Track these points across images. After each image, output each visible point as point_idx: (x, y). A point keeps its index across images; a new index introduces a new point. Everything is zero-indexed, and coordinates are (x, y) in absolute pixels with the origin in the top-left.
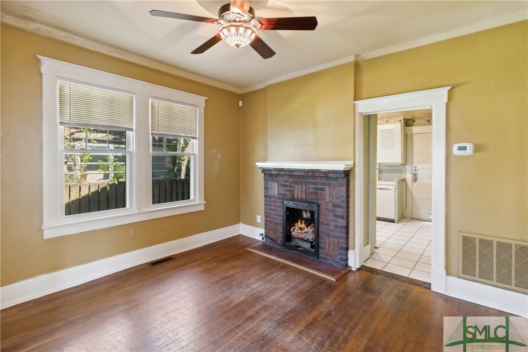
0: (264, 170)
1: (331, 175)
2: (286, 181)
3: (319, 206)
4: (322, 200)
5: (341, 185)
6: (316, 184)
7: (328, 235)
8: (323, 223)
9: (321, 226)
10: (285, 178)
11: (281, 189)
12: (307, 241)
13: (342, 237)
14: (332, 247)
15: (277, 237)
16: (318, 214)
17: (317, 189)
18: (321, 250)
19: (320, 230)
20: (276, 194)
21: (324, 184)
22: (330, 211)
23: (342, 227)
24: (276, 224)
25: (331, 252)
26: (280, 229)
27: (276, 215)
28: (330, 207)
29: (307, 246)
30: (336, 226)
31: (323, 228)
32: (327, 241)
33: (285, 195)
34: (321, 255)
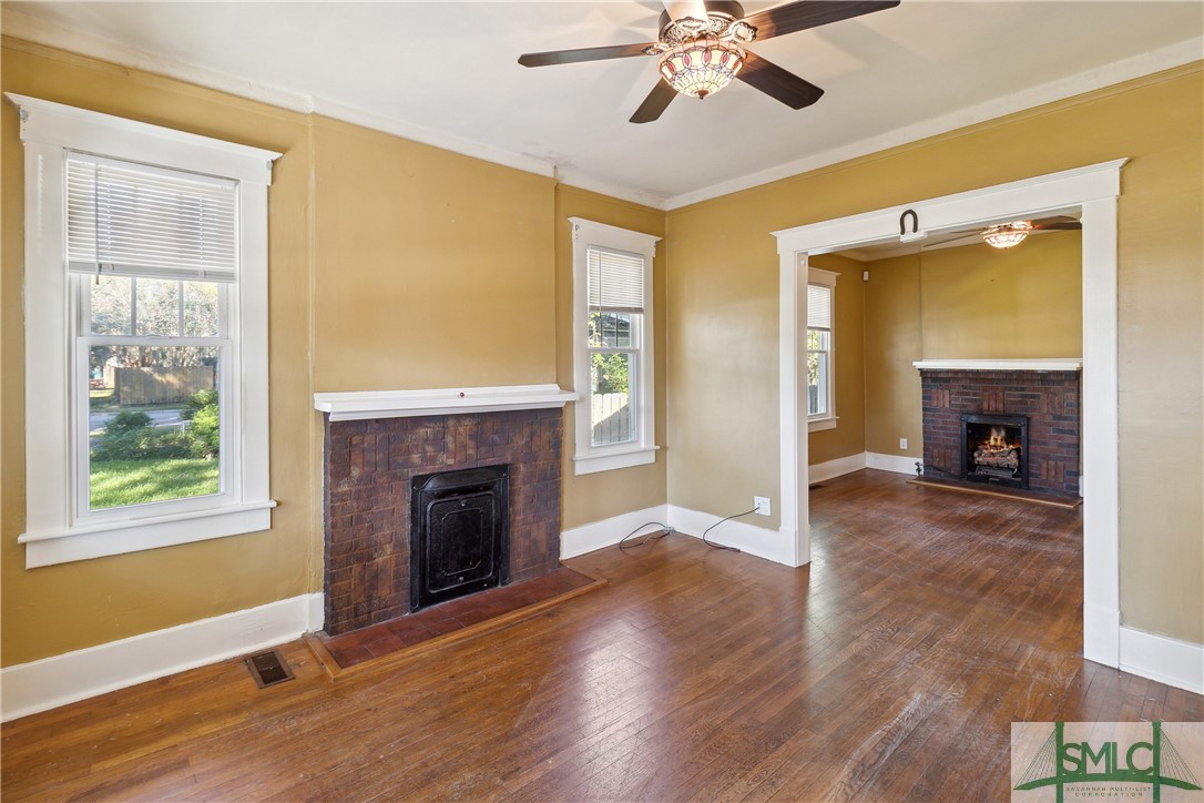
0: (923, 372)
1: (1052, 377)
2: (965, 387)
3: (1028, 419)
4: (1034, 410)
5: (1068, 391)
6: (1023, 389)
7: (1047, 458)
8: (1036, 442)
9: (1032, 446)
10: (964, 383)
11: (956, 399)
12: (1008, 468)
13: (1070, 459)
14: (1052, 473)
15: (948, 465)
16: (1028, 430)
17: (1025, 396)
18: (1031, 478)
19: (1031, 451)
20: (947, 406)
21: (1038, 390)
22: (1049, 425)
23: (1069, 445)
24: (947, 447)
25: (1051, 479)
26: (955, 454)
27: (947, 434)
28: (1049, 419)
29: (1007, 475)
30: (1060, 445)
31: (1035, 449)
32: (1045, 465)
33: (964, 406)
34: (1032, 485)
